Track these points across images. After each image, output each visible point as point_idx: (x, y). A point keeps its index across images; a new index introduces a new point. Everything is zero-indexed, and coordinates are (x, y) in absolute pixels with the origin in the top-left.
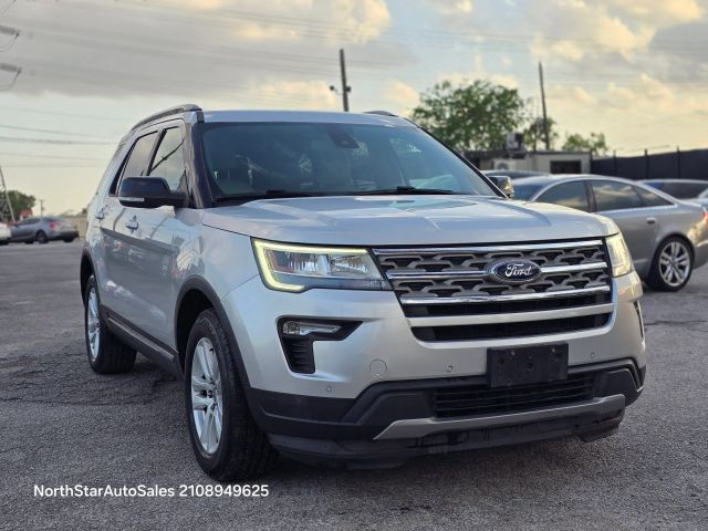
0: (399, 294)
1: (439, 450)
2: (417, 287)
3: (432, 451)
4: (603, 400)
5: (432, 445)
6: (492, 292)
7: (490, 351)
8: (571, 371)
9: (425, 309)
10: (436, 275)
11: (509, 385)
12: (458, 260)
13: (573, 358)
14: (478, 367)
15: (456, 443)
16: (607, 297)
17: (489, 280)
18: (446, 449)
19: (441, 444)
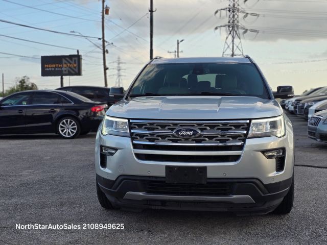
0: (133, 139)
1: (157, 208)
2: (142, 136)
3: (153, 207)
4: (235, 196)
5: (153, 205)
6: (173, 141)
7: (167, 167)
8: (208, 181)
9: (142, 146)
10: (151, 132)
11: (175, 182)
12: (163, 126)
13: (210, 174)
14: (163, 173)
15: (165, 206)
16: (241, 148)
17: (173, 136)
18: (159, 208)
19: (158, 205)
